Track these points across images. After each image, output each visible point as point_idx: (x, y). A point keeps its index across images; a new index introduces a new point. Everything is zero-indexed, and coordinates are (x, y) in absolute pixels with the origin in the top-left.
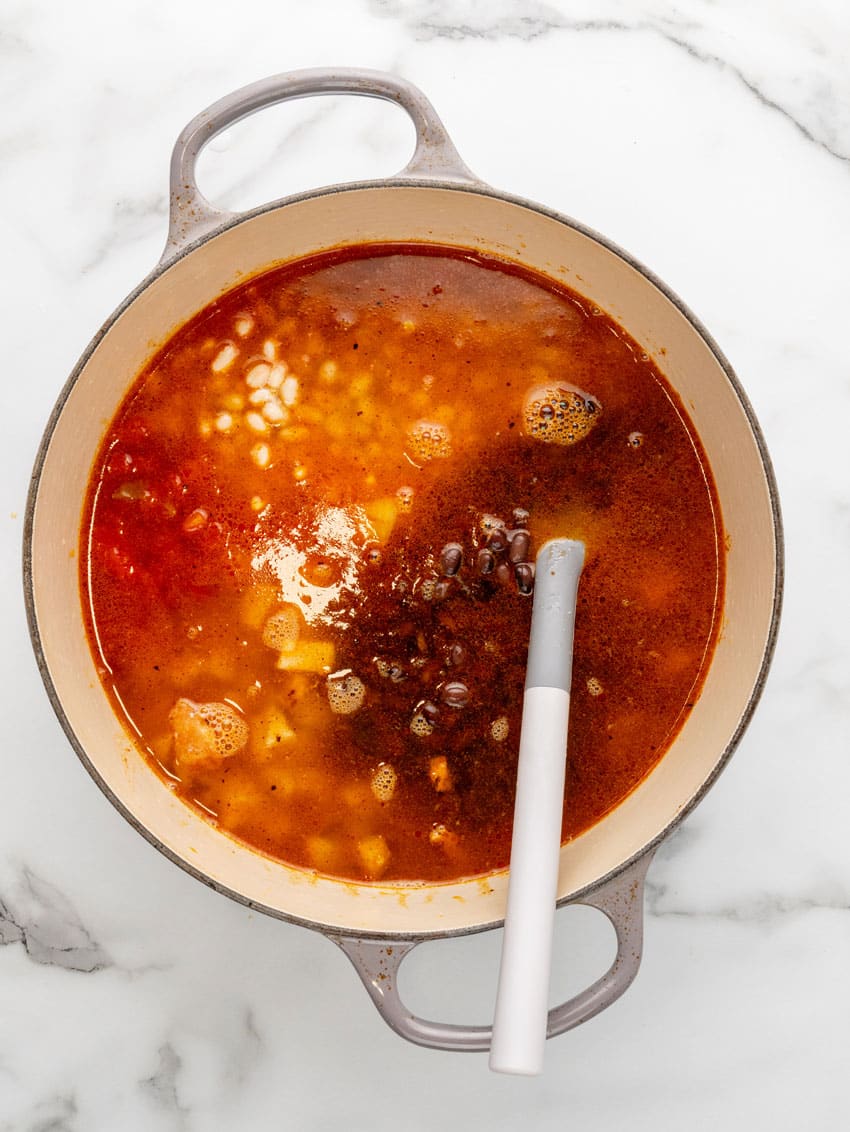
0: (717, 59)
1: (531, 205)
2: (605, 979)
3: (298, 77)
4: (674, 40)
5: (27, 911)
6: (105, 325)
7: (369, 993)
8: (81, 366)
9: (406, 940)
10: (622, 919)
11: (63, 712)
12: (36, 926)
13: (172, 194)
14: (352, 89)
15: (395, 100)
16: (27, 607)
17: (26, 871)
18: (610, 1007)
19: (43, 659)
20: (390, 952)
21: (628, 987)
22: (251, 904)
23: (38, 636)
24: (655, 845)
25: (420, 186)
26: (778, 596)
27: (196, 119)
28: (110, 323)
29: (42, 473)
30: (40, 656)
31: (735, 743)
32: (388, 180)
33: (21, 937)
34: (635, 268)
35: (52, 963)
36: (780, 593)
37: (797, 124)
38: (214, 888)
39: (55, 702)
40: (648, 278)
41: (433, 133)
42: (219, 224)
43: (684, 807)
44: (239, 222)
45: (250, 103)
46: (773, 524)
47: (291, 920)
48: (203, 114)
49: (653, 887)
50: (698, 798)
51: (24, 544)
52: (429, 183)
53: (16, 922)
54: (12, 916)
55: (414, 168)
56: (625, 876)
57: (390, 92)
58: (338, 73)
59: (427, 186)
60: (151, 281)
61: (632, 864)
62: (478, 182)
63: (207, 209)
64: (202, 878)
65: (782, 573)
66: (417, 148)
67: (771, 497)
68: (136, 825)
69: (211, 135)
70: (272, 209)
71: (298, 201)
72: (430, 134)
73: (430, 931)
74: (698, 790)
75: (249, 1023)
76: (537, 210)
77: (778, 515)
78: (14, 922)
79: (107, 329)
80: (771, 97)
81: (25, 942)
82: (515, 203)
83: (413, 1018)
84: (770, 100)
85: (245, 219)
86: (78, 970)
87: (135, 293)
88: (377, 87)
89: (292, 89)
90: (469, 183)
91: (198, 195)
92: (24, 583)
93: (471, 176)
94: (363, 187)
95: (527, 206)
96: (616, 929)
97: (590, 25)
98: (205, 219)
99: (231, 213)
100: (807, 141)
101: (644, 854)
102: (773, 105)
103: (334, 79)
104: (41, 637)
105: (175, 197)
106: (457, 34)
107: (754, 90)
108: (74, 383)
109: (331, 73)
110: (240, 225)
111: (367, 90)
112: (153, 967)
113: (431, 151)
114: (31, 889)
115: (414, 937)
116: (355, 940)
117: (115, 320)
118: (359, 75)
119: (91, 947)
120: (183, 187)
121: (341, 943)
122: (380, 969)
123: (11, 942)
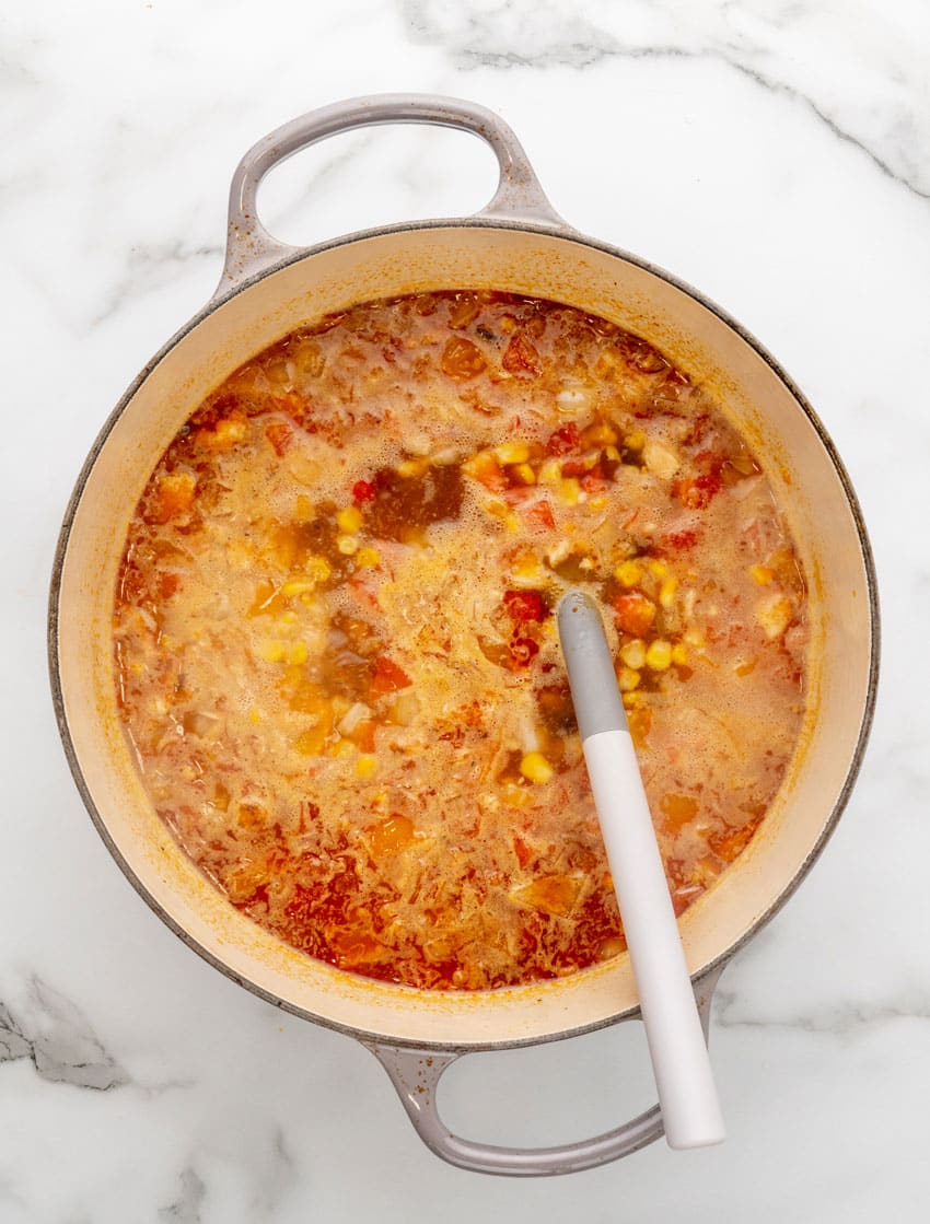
0: (787, 88)
1: (621, 254)
3: (373, 103)
4: (740, 67)
5: (37, 1023)
6: (150, 363)
7: (410, 1116)
8: (122, 407)
9: (448, 1051)
12: (46, 1040)
13: (231, 223)
14: (432, 118)
15: (478, 132)
16: (51, 667)
17: (35, 980)
19: (66, 725)
20: (430, 1063)
22: (280, 1003)
23: (61, 700)
24: (725, 959)
25: (501, 227)
26: (872, 693)
27: (260, 143)
28: (156, 361)
29: (75, 520)
30: (62, 722)
31: (818, 851)
32: (466, 219)
33: (30, 1052)
34: (732, 327)
35: (63, 1080)
36: (874, 690)
37: (876, 159)
38: (241, 985)
40: (745, 339)
41: (518, 170)
42: (280, 258)
43: (758, 919)
44: (302, 257)
45: (319, 128)
46: (869, 613)
47: (323, 1022)
48: (269, 138)
49: (721, 995)
50: (774, 910)
51: (51, 598)
52: (512, 225)
53: (25, 1036)
54: (20, 1029)
55: (495, 208)
57: (472, 123)
58: (417, 100)
59: (508, 228)
60: (203, 318)
61: (699, 979)
62: (565, 226)
63: (268, 241)
64: (228, 973)
65: (877, 668)
66: (499, 186)
67: (869, 584)
68: (158, 910)
69: (275, 161)
70: (340, 244)
71: (368, 237)
72: (515, 171)
73: (475, 1042)
74: (775, 901)
75: (280, 1144)
76: (628, 260)
77: (876, 605)
78: (22, 1036)
79: (153, 368)
80: (846, 128)
81: (33, 1058)
82: (604, 251)
83: (452, 1136)
84: (846, 132)
85: (308, 255)
86: (93, 1088)
87: (184, 330)
88: (461, 118)
89: (368, 115)
90: (555, 227)
91: (258, 226)
92: (49, 641)
93: (557, 219)
94: (439, 226)
95: (616, 254)
97: (648, 51)
98: (264, 252)
99: (295, 247)
100: (887, 179)
101: (712, 968)
102: (849, 138)
103: (413, 104)
104: (64, 702)
105: (233, 226)
106: (503, 62)
107: (828, 122)
109: (410, 100)
110: (303, 261)
111: (448, 120)
112: (174, 1084)
113: (515, 190)
114: (40, 1000)
115: (458, 1047)
116: (392, 1049)
117: (162, 357)
118: (441, 103)
119: (107, 1063)
120: (243, 214)
121: (377, 1051)
122: (418, 1081)
123: (20, 1057)
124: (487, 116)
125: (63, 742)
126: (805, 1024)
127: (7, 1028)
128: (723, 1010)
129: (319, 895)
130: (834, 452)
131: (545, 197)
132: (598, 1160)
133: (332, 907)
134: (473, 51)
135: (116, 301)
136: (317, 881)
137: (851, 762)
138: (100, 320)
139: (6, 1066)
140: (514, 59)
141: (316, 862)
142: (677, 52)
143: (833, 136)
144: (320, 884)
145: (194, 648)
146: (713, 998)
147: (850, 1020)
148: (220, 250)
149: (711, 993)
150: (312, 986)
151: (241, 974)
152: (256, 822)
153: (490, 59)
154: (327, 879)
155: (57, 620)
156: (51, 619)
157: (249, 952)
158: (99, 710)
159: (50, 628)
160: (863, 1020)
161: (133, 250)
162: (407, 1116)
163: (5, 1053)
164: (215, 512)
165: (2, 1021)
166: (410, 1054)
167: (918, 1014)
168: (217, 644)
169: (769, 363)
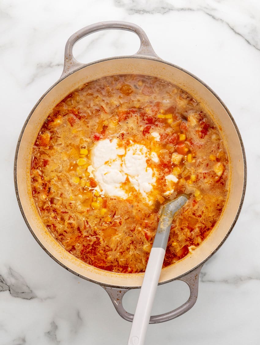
0: (221, 20)
1: (174, 66)
2: (186, 303)
3: (105, 23)
4: (208, 14)
5: (11, 281)
6: (42, 96)
7: (115, 307)
8: (35, 108)
9: (125, 288)
10: (192, 285)
11: (24, 214)
12: (13, 285)
13: (65, 57)
14: (122, 28)
15: (134, 32)
16: (15, 181)
17: (10, 269)
18: (187, 312)
19: (19, 197)
20: (120, 292)
21: (193, 306)
22: (78, 275)
24: (203, 263)
25: (141, 58)
26: (244, 189)
27: (73, 35)
28: (44, 96)
29: (21, 140)
30: (18, 196)
31: (229, 233)
32: (131, 56)
33: (9, 289)
35: (18, 297)
36: (245, 188)
37: (246, 40)
38: (68, 270)
39: (22, 211)
40: (209, 90)
42: (79, 67)
43: (212, 252)
44: (85, 67)
46: (244, 167)
47: (91, 281)
48: (76, 33)
49: (202, 273)
50: (217, 249)
51: (15, 162)
52: (144, 58)
53: (7, 284)
54: (6, 282)
55: (139, 53)
56: (193, 272)
57: (133, 29)
58: (117, 23)
60: (57, 83)
61: (196, 269)
62: (159, 58)
63: (76, 62)
64: (64, 267)
65: (246, 182)
66: (140, 47)
67: (244, 158)
68: (44, 249)
69: (78, 40)
70: (96, 63)
71: (103, 61)
72: (145, 43)
73: (133, 286)
74: (217, 247)
75: (78, 315)
76: (176, 67)
77: (246, 164)
78: (6, 284)
80: (237, 31)
81: (10, 290)
82: (170, 65)
83: (126, 312)
85: (87, 66)
86: (26, 299)
88: (130, 28)
89: (104, 27)
90: (156, 58)
91: (73, 58)
92: (14, 174)
93: (157, 56)
94: (123, 58)
96: (190, 288)
97: (182, 9)
98: (75, 65)
99: (83, 64)
100: (249, 45)
101: (199, 266)
102: (238, 34)
103: (116, 24)
105: (66, 58)
106: (142, 12)
107: (233, 29)
108: (32, 113)
109: (115, 23)
110: (85, 68)
111: (126, 28)
112: (49, 298)
113: (145, 48)
114: (12, 274)
115: (128, 288)
116: (110, 288)
117: (46, 94)
118: (124, 23)
119: (30, 292)
120: (69, 55)
121: (106, 289)
122: (117, 297)
123: (6, 290)
124: (137, 27)
125: (18, 202)
126: (226, 281)
127: (2, 282)
128: (203, 278)
129: (89, 247)
130: (234, 121)
131: (153, 50)
132: (168, 319)
133: (93, 251)
134: (133, 9)
135: (33, 79)
136: (89, 244)
137: (239, 208)
138: (29, 84)
139: (2, 293)
140: (145, 11)
141: (88, 238)
142: (190, 9)
143: (234, 33)
144: (90, 245)
145: (53, 180)
146: (200, 274)
147: (238, 280)
148: (62, 65)
149: (199, 273)
150: (87, 270)
151: (68, 267)
152: (72, 228)
153: (138, 11)
154: (92, 243)
155: (16, 168)
156: (14, 167)
157: (70, 261)
158: (28, 193)
159: (14, 170)
160: (242, 280)
161: (38, 65)
162: (114, 307)
163: (2, 289)
164: (56, 144)
165: (1, 280)
166: (115, 290)
167: (257, 279)
168: (59, 179)
169: (216, 97)
